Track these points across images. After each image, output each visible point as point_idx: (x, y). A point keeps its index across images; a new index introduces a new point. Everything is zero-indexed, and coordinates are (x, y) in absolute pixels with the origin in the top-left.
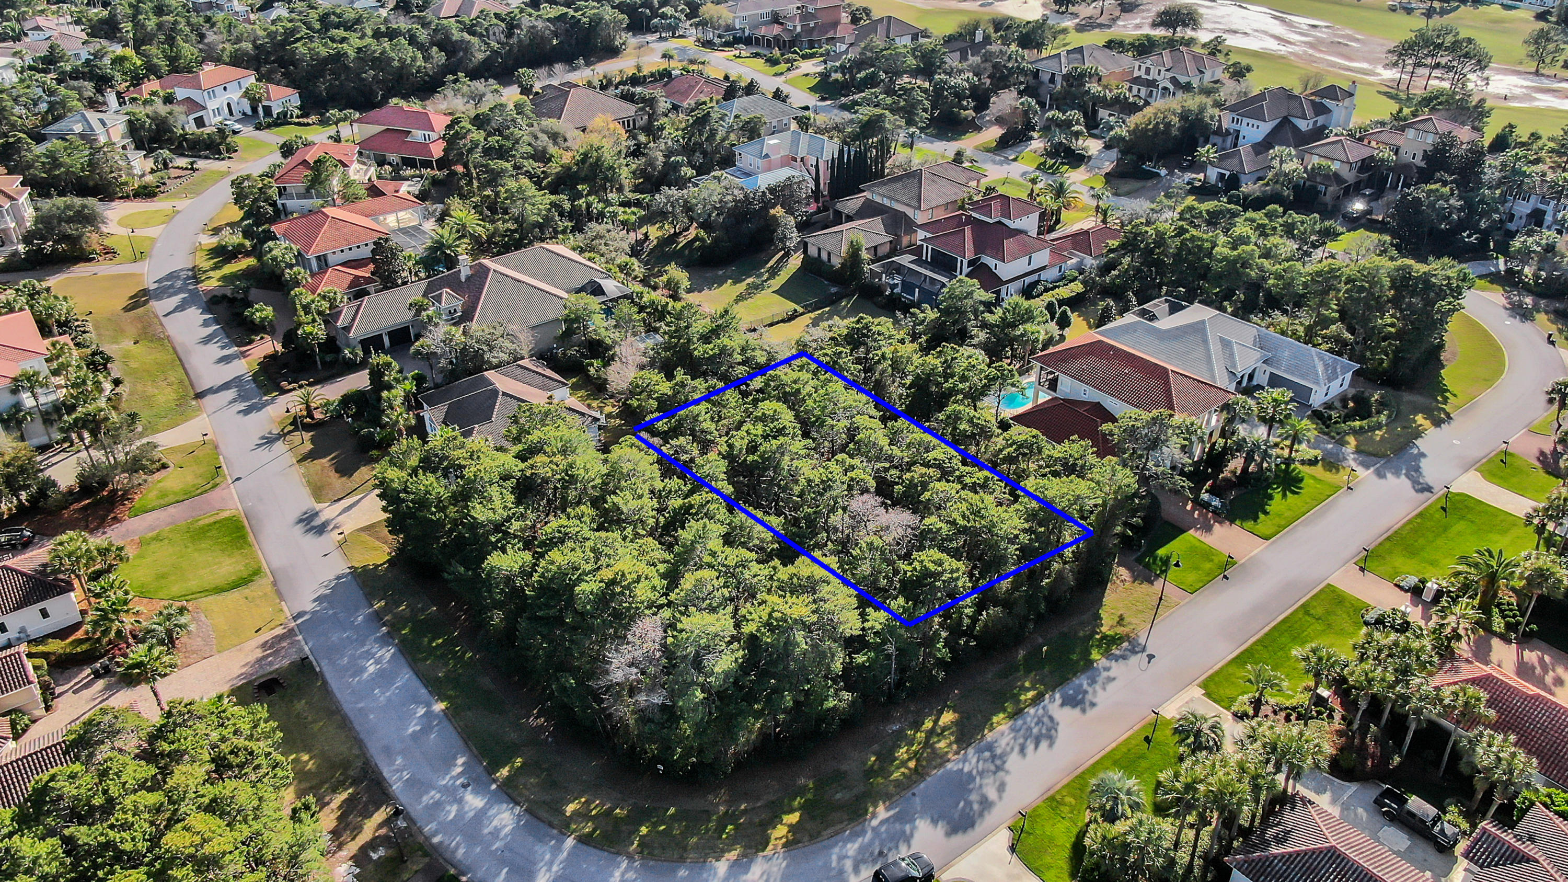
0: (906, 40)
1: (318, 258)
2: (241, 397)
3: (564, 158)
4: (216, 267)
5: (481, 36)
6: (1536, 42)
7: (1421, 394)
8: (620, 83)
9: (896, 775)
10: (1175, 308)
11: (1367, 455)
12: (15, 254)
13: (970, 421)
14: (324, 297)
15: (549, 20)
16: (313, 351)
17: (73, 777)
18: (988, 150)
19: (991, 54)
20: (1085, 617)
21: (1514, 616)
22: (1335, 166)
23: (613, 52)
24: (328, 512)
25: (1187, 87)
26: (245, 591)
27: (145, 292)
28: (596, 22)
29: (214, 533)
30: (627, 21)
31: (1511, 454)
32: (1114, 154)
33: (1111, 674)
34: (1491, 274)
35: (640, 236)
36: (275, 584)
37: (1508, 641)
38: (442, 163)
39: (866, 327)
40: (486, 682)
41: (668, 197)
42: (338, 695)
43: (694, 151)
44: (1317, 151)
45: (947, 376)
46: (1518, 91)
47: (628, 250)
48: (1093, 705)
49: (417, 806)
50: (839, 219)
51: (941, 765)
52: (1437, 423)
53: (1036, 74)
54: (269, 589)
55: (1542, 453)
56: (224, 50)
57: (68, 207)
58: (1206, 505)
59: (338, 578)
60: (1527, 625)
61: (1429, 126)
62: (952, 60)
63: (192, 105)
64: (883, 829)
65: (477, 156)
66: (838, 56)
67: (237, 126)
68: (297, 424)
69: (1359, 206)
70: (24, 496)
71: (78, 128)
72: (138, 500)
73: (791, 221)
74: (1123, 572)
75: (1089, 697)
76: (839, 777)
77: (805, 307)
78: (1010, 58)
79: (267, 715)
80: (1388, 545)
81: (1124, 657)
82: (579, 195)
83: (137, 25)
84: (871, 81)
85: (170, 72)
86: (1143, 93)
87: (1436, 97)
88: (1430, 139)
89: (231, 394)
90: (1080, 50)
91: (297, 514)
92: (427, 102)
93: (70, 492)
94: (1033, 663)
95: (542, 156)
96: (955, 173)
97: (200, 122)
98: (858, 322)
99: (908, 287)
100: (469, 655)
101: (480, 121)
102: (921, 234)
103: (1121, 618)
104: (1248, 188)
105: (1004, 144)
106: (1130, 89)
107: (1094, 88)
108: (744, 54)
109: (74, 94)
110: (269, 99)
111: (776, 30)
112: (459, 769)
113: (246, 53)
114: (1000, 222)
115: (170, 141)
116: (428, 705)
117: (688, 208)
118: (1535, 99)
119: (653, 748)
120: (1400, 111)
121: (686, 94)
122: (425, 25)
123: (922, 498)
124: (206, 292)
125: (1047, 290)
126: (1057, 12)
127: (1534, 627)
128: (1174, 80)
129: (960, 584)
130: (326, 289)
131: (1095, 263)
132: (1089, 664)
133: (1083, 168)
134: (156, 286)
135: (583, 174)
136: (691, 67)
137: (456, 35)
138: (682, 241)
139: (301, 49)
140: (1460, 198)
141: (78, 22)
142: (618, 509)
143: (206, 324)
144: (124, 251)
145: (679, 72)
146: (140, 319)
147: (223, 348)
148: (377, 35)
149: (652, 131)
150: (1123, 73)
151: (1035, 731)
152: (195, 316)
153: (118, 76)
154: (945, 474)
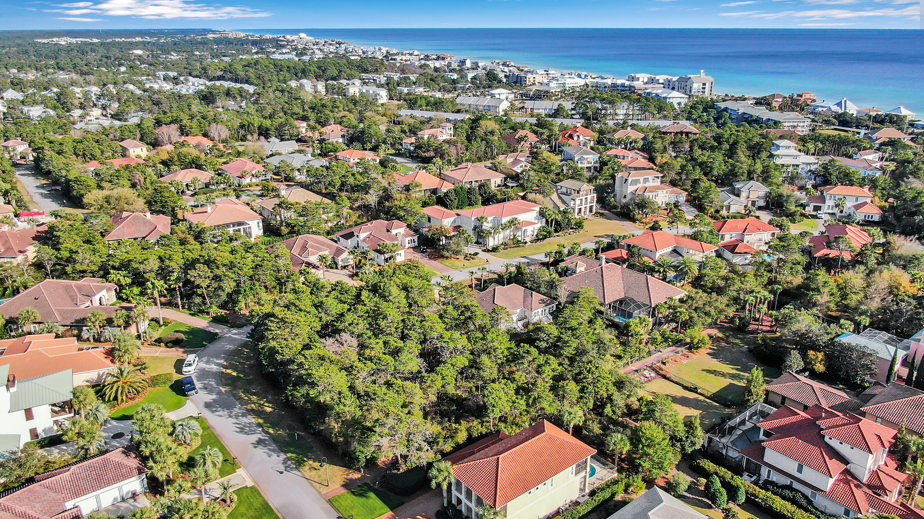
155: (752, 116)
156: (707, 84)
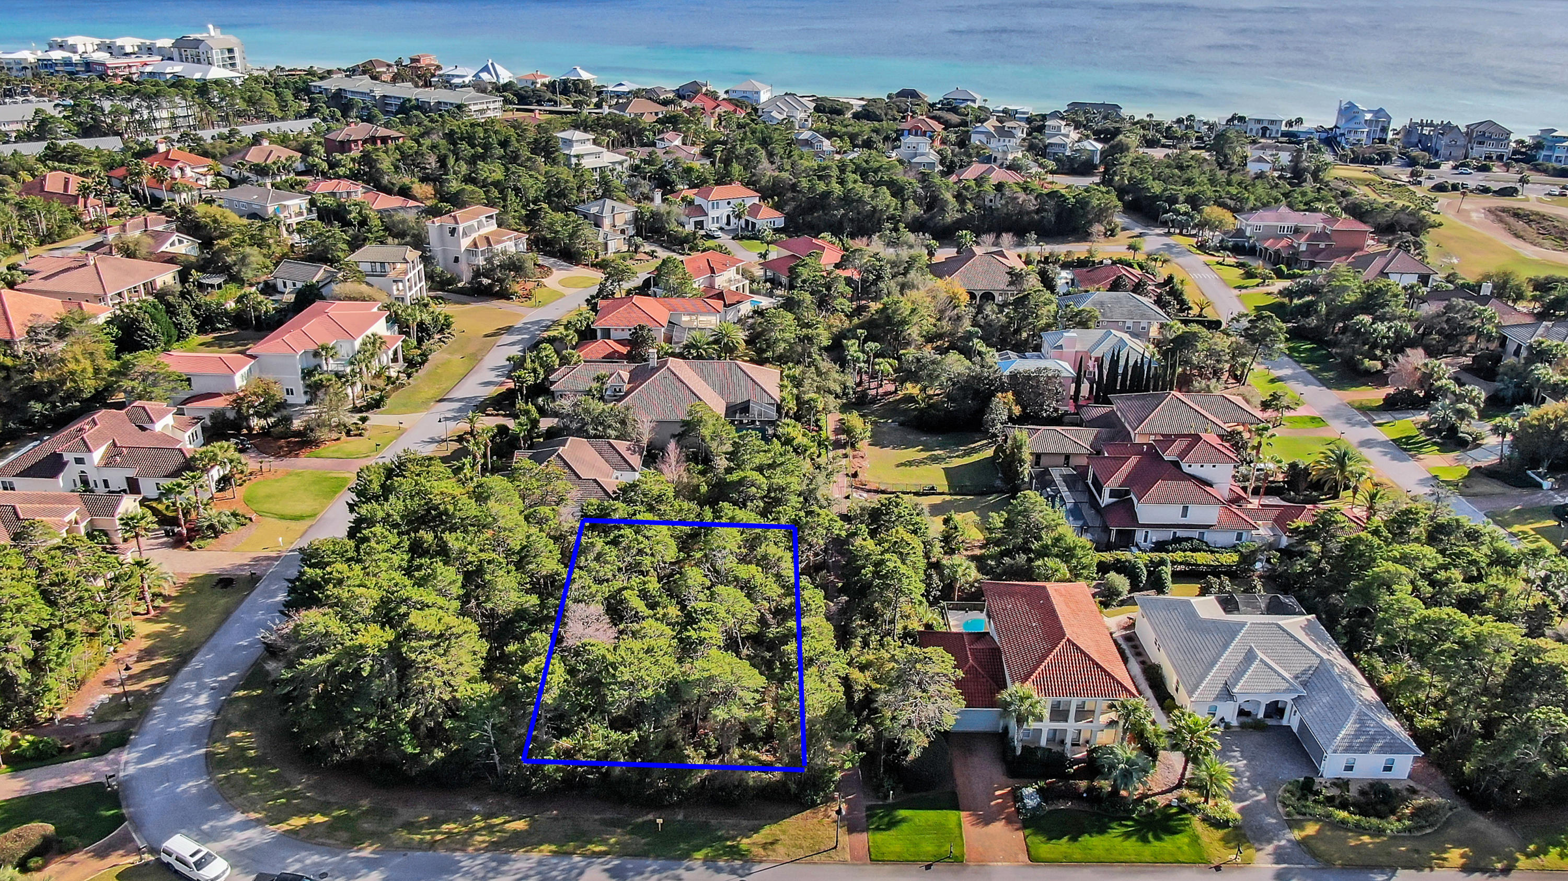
2: (459, 409)
11: (1305, 851)
14: (560, 356)
18: (1359, 408)
26: (293, 524)
27: (510, 328)
29: (326, 483)
32: (1510, 453)
36: (311, 526)
42: (243, 604)
51: (454, 850)
53: (1503, 342)
54: (304, 528)
58: (1016, 800)
63: (697, 210)
67: (718, 233)
68: (462, 437)
71: (594, 210)
81: (719, 870)
89: (456, 405)
92: (851, 242)
97: (699, 225)
103: (774, 842)
105: (1383, 406)
107: (1542, 369)
108: (1227, 261)
111: (1282, 244)
112: (225, 678)
114: (1176, 462)
115: (657, 234)
132: (684, 857)
133: (1455, 454)
134: (521, 325)
143: (509, 359)
146: (483, 344)
147: (498, 376)
152: (513, 351)
155: (409, 100)
156: (236, 49)
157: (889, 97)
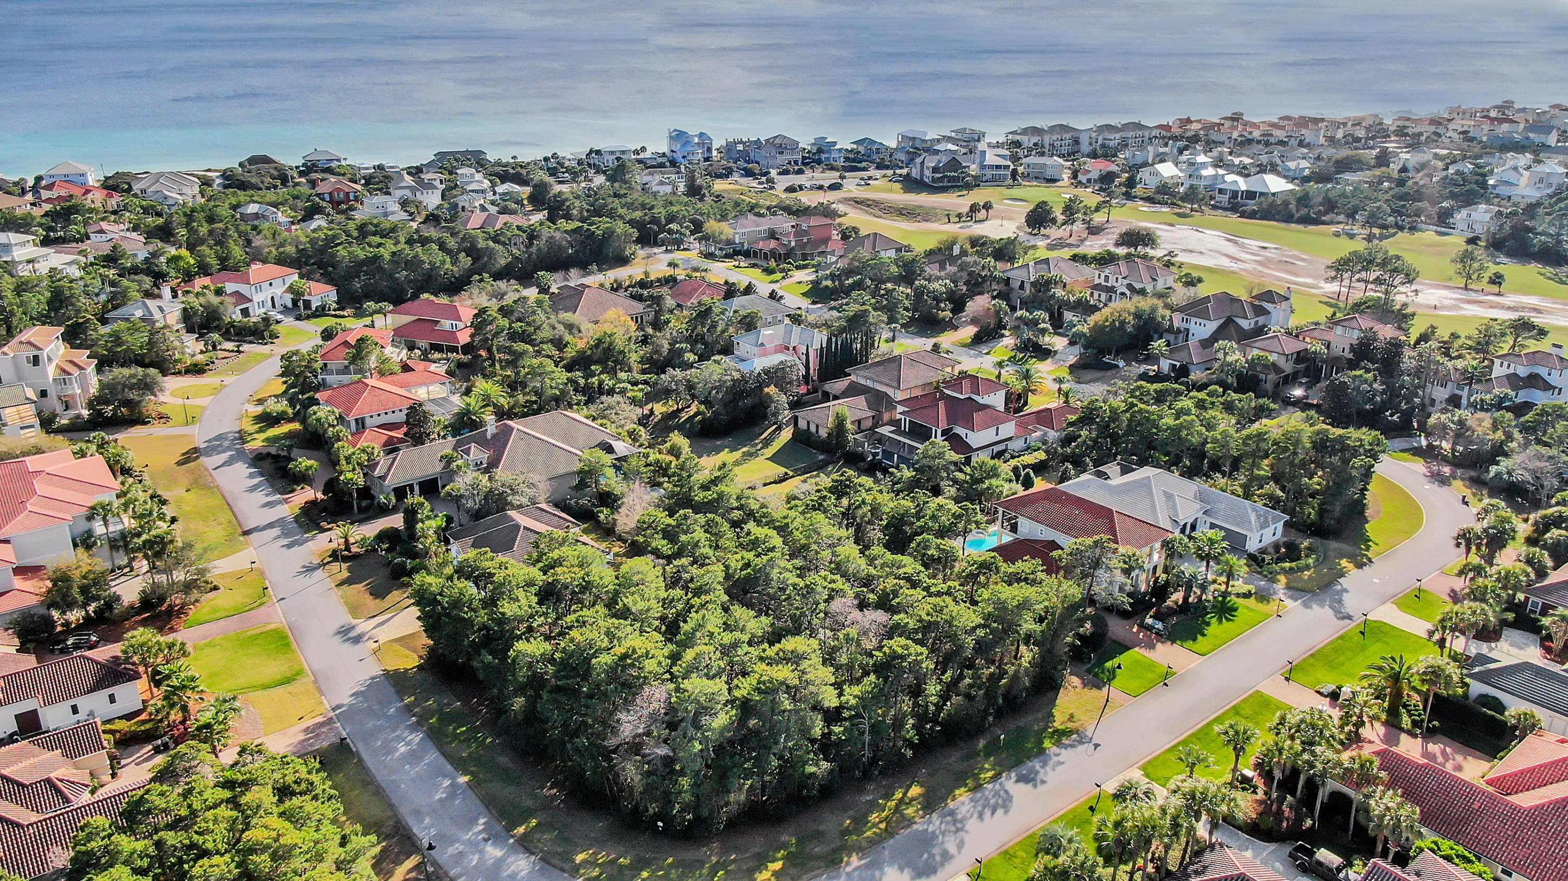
0: (892, 254)
1: (357, 420)
2: (285, 535)
3: (578, 344)
4: (261, 431)
5: (504, 244)
6: (1462, 261)
7: (1347, 543)
8: (629, 287)
9: (868, 833)
10: (1125, 471)
11: (1295, 590)
12: (78, 416)
13: (938, 547)
14: (364, 451)
15: (566, 232)
16: (351, 495)
17: (162, 794)
18: (964, 346)
19: (967, 264)
20: (1040, 715)
21: (1419, 715)
22: (1273, 358)
23: (623, 261)
24: (364, 626)
25: (1142, 292)
26: (289, 688)
27: (196, 450)
28: (609, 235)
29: (260, 641)
30: (636, 234)
31: (1424, 591)
32: (1077, 350)
33: (1061, 758)
34: (1415, 448)
35: (646, 412)
36: (316, 681)
37: (1414, 736)
38: (467, 348)
39: (849, 479)
40: (504, 760)
41: (673, 377)
42: (374, 771)
43: (696, 341)
44: (1256, 345)
45: (918, 516)
46: (1447, 302)
47: (636, 420)
48: (1043, 782)
49: (443, 855)
50: (826, 397)
51: (908, 826)
52: (1360, 566)
53: (1007, 281)
54: (311, 686)
55: (1453, 591)
56: (271, 252)
57: (131, 376)
58: (1150, 628)
59: (373, 678)
60: (1430, 721)
61: (1354, 324)
62: (932, 270)
63: (240, 297)
64: (856, 874)
65: (502, 340)
66: (828, 266)
67: (280, 317)
68: (335, 556)
69: (1298, 392)
70: (91, 608)
71: (139, 313)
72: (193, 613)
73: (783, 398)
74: (1075, 681)
75: (1041, 776)
76: (818, 835)
77: (795, 471)
78: (983, 267)
79: (318, 766)
80: (1311, 661)
81: (1072, 746)
82: (593, 375)
83: (192, 231)
84: (859, 285)
85: (220, 270)
86: (1103, 298)
87: (1365, 303)
88: (1356, 334)
89: (276, 531)
90: (1046, 261)
91: (336, 626)
92: (456, 298)
93: (132, 607)
94: (993, 749)
95: (560, 344)
96: (930, 359)
97: (245, 312)
98: (842, 475)
99: (888, 455)
100: (489, 740)
101: (505, 311)
102: (900, 409)
103: (1072, 716)
104: (1196, 375)
105: (978, 340)
106: (1092, 295)
107: (1059, 292)
108: (742, 264)
109: (134, 286)
110: (310, 294)
111: (773, 244)
112: (481, 827)
113: (288, 256)
114: (970, 398)
115: (218, 328)
116: (453, 779)
117: (690, 387)
118: (1462, 309)
119: (653, 808)
120: (1334, 314)
121: (689, 296)
122: (453, 234)
123: (893, 602)
124: (252, 451)
125: (1013, 457)
126: (1031, 234)
127: (1436, 723)
128: (1130, 287)
129: (924, 665)
130: (366, 444)
131: (1057, 434)
132: (1042, 751)
133: (1049, 360)
134: (206, 445)
135: (596, 358)
136: (695, 274)
137: (481, 244)
138: (684, 416)
139: (342, 252)
140: (1383, 383)
141: (135, 229)
142: (628, 609)
143: (251, 476)
144: (178, 417)
145: (683, 277)
146: (191, 471)
147: (267, 495)
148: (410, 242)
149: (658, 325)
150: (1086, 281)
151: (992, 801)
152: (242, 470)
153: (173, 273)
154: (914, 584)
157: (241, 164)
